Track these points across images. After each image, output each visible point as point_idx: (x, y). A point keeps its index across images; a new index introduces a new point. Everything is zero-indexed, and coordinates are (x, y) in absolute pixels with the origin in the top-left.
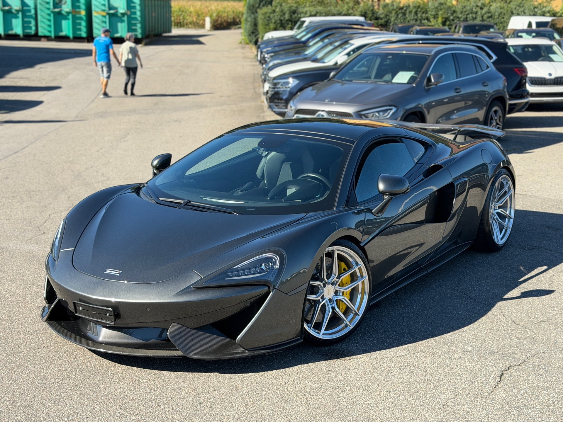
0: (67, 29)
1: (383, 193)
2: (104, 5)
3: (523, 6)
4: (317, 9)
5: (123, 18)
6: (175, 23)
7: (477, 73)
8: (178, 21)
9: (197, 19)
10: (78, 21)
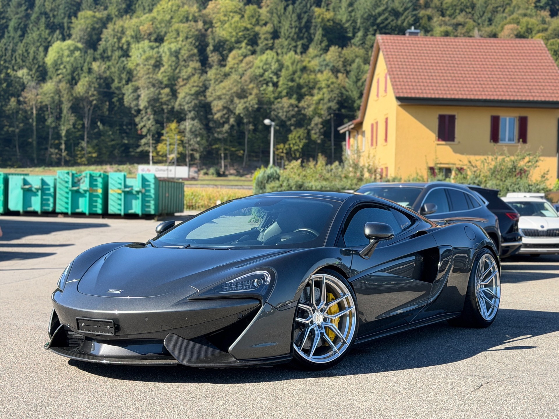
0: (83, 206)
1: (369, 237)
2: (120, 184)
3: (518, 184)
4: (322, 184)
5: (138, 196)
6: (187, 206)
7: (469, 209)
8: (191, 204)
9: (208, 202)
10: (95, 199)
